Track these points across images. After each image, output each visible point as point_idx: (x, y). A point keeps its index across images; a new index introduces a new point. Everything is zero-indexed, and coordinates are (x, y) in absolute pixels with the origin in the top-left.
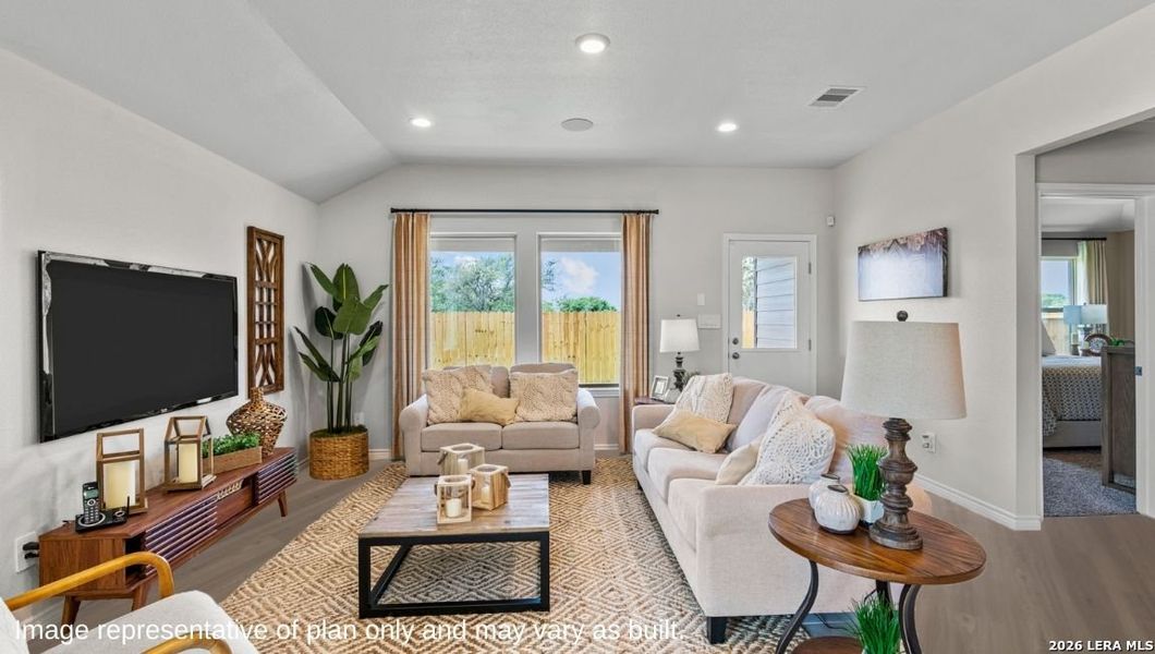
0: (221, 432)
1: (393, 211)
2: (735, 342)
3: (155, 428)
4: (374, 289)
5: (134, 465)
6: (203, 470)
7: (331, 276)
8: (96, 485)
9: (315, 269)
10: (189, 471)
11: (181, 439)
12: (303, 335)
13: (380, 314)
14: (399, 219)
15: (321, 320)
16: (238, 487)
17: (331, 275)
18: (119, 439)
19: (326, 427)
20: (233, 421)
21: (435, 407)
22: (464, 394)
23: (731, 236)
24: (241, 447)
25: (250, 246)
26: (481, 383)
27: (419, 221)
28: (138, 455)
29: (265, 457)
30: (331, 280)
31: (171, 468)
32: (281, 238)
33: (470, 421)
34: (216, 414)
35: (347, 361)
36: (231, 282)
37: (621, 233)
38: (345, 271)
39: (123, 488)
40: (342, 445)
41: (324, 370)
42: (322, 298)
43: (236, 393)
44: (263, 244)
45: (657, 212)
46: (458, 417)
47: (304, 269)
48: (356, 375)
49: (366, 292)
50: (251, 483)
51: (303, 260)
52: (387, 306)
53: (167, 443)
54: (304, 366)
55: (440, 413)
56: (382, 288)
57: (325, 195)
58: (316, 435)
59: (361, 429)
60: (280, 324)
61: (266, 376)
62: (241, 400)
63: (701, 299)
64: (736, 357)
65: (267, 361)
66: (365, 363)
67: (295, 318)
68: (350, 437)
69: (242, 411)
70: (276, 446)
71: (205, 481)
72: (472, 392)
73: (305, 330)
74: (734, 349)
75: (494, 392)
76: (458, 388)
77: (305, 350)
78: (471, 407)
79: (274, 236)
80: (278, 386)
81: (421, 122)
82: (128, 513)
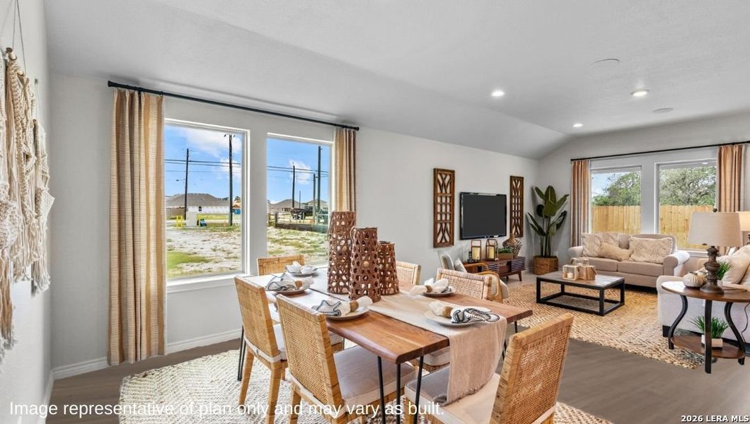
0: (501, 246)
1: (572, 160)
3: (484, 241)
5: (478, 247)
6: (495, 256)
7: (544, 192)
8: (471, 253)
9: (537, 189)
10: (492, 256)
11: (489, 246)
12: (531, 216)
13: (566, 207)
15: (539, 210)
16: (505, 264)
18: (476, 243)
19: (540, 254)
20: (505, 244)
21: (586, 250)
22: (601, 245)
24: (506, 252)
25: (511, 183)
26: (612, 241)
28: (480, 247)
29: (514, 258)
30: (544, 193)
31: (488, 253)
33: (603, 257)
34: (500, 241)
35: (549, 227)
36: (505, 196)
38: (550, 189)
39: (477, 255)
40: (546, 261)
41: (540, 231)
42: (540, 201)
43: (506, 235)
44: (516, 182)
46: (597, 255)
47: (532, 189)
48: (553, 234)
49: (559, 197)
50: (509, 264)
51: (532, 185)
52: (568, 204)
53: (486, 246)
54: (532, 229)
55: (589, 252)
56: (566, 196)
57: (543, 157)
58: (536, 257)
59: (555, 257)
60: (522, 211)
61: (516, 231)
62: (508, 237)
65: (516, 225)
66: (557, 228)
67: (528, 209)
68: (549, 259)
69: (507, 241)
71: (496, 259)
72: (605, 244)
73: (532, 213)
75: (619, 246)
76: (598, 242)
77: (532, 222)
78: (603, 251)
79: (520, 178)
80: (521, 235)
81: (578, 125)
82: (478, 262)
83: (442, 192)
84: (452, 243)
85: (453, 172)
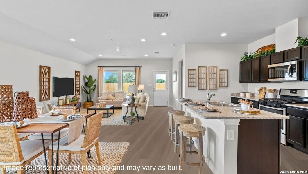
0: (72, 99)
1: (98, 67)
2: (155, 88)
3: (64, 97)
4: (95, 79)
5: (62, 100)
6: (70, 103)
8: (58, 102)
9: (86, 76)
11: (67, 99)
12: (83, 87)
13: (96, 83)
15: (86, 84)
17: (88, 77)
18: (61, 98)
19: (87, 101)
20: (73, 98)
23: (154, 71)
24: (74, 101)
25: (75, 73)
26: (110, 94)
27: (102, 69)
29: (77, 103)
31: (66, 102)
32: (80, 72)
33: (108, 100)
34: (72, 96)
35: (90, 91)
36: (73, 78)
37: (135, 70)
38: (90, 76)
39: (61, 103)
40: (89, 103)
41: (87, 92)
42: (87, 81)
43: (73, 94)
44: (78, 73)
45: (141, 67)
46: (106, 99)
47: (84, 76)
48: (92, 93)
49: (94, 80)
50: (75, 105)
51: (83, 75)
52: (97, 82)
53: (65, 99)
54: (84, 91)
55: (103, 98)
56: (96, 79)
57: (87, 65)
58: (85, 102)
59: (92, 101)
60: (80, 85)
61: (78, 92)
62: (74, 95)
63: (149, 82)
64: (155, 91)
65: (78, 90)
66: (93, 91)
67: (82, 84)
69: (74, 96)
70: (79, 102)
71: (70, 104)
72: (108, 95)
73: (84, 86)
74: (155, 90)
75: (113, 96)
76: (106, 95)
77: (84, 89)
78: (108, 98)
79: (79, 72)
80: (79, 94)
81: (100, 55)
82: (62, 106)
83: (44, 76)
84: (49, 99)
85: (50, 68)
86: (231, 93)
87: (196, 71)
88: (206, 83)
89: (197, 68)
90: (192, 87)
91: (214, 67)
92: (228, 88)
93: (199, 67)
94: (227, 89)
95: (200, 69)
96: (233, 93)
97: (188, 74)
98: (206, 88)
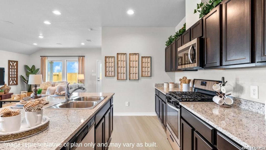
14: (42, 58)
23: (98, 60)
37: (78, 60)
45: (84, 56)
63: (93, 71)
64: (99, 81)
74: (99, 79)
86: (155, 84)
87: (114, 58)
88: (126, 72)
89: (116, 56)
90: (110, 76)
91: (135, 54)
92: (152, 77)
93: (118, 54)
94: (151, 79)
95: (119, 56)
96: (157, 83)
97: (105, 62)
98: (126, 78)
